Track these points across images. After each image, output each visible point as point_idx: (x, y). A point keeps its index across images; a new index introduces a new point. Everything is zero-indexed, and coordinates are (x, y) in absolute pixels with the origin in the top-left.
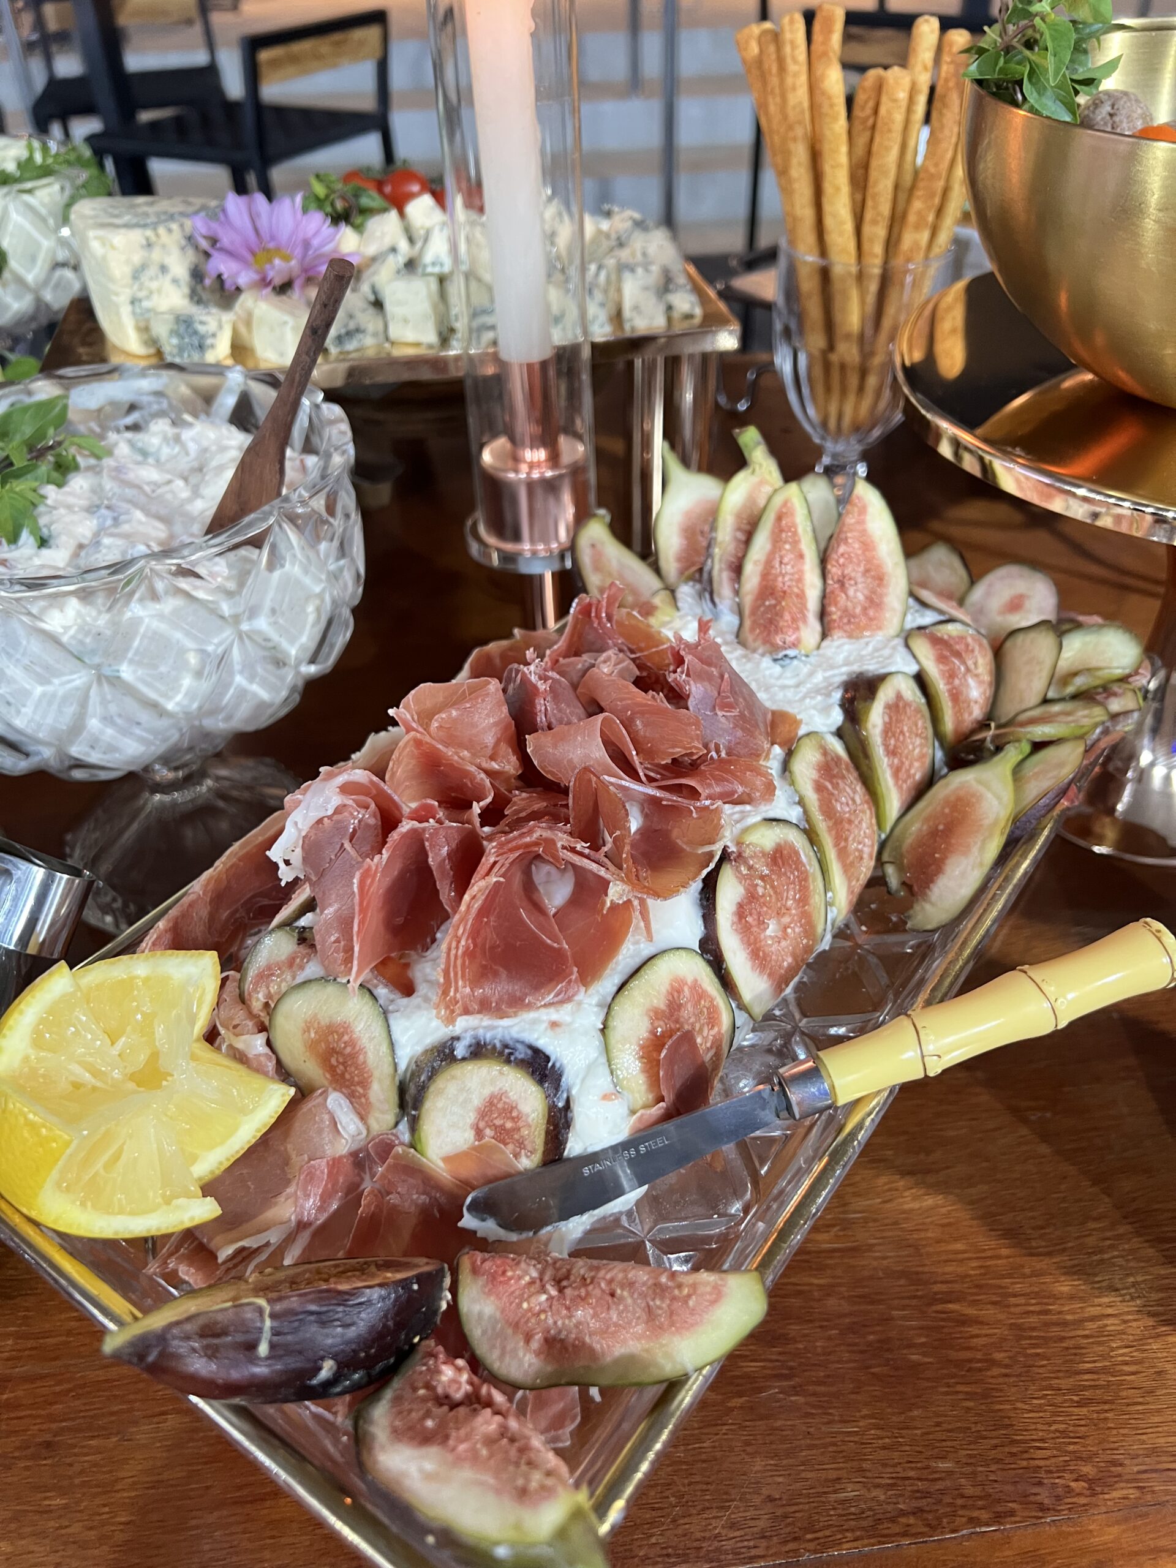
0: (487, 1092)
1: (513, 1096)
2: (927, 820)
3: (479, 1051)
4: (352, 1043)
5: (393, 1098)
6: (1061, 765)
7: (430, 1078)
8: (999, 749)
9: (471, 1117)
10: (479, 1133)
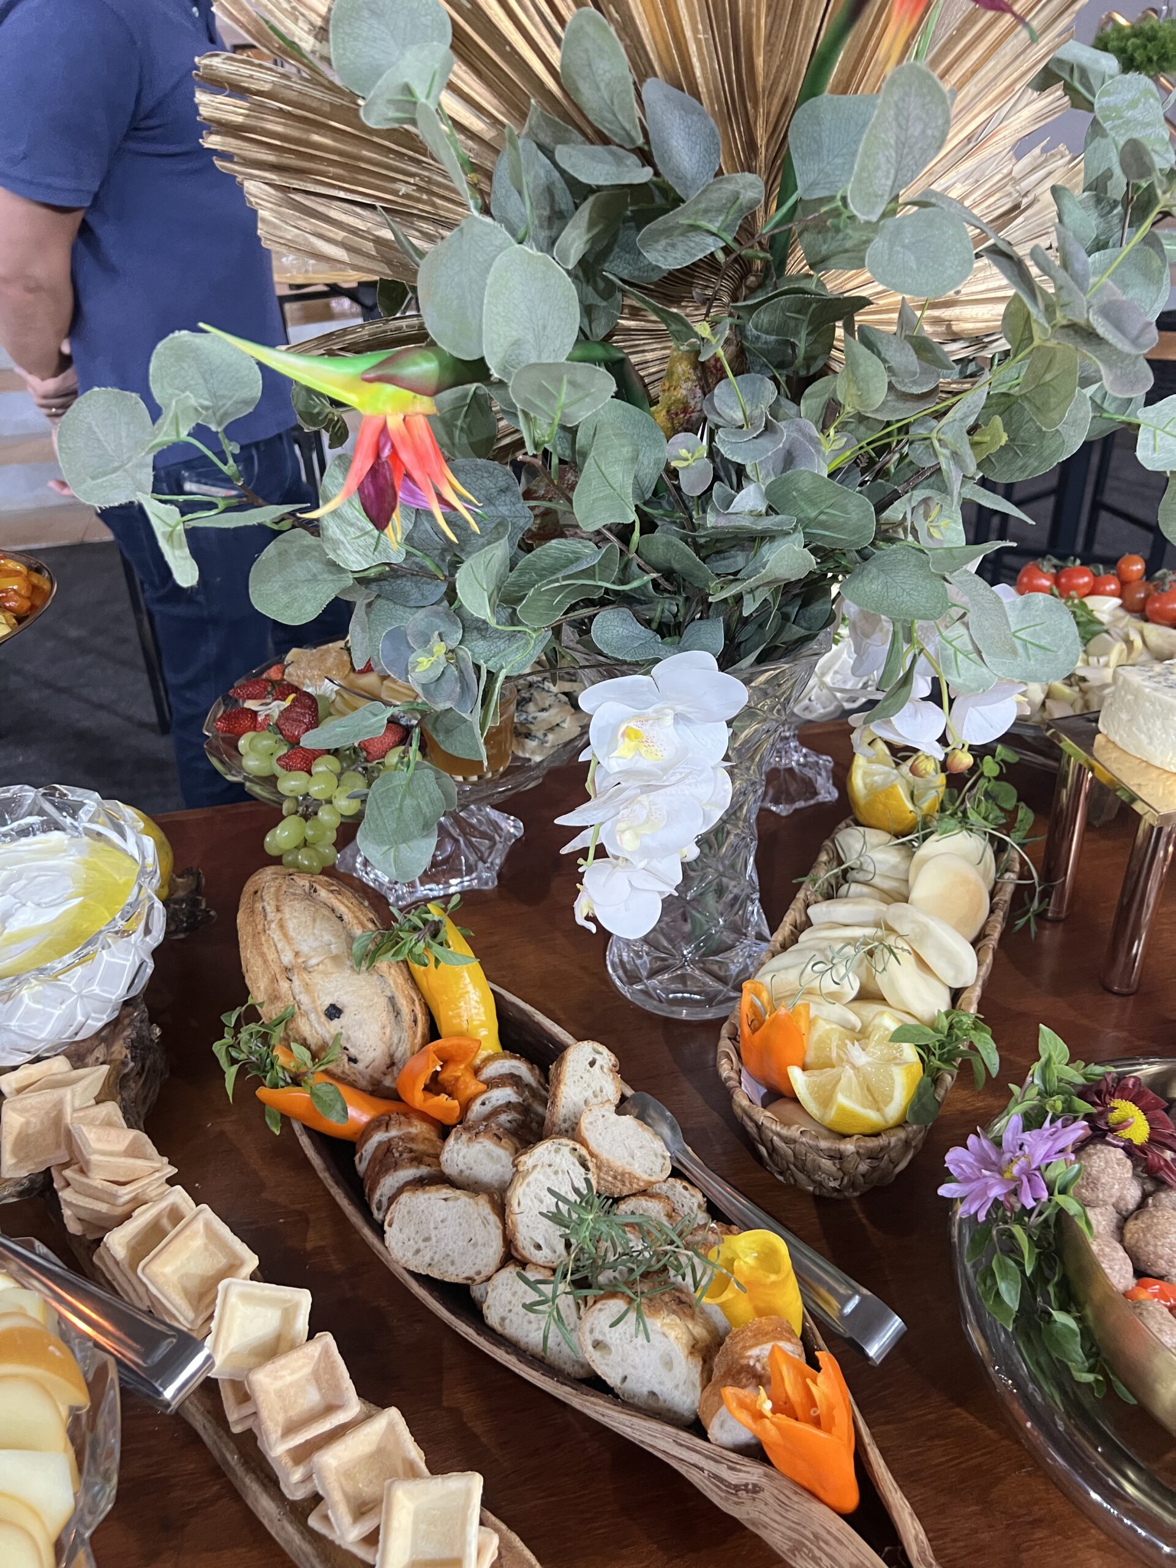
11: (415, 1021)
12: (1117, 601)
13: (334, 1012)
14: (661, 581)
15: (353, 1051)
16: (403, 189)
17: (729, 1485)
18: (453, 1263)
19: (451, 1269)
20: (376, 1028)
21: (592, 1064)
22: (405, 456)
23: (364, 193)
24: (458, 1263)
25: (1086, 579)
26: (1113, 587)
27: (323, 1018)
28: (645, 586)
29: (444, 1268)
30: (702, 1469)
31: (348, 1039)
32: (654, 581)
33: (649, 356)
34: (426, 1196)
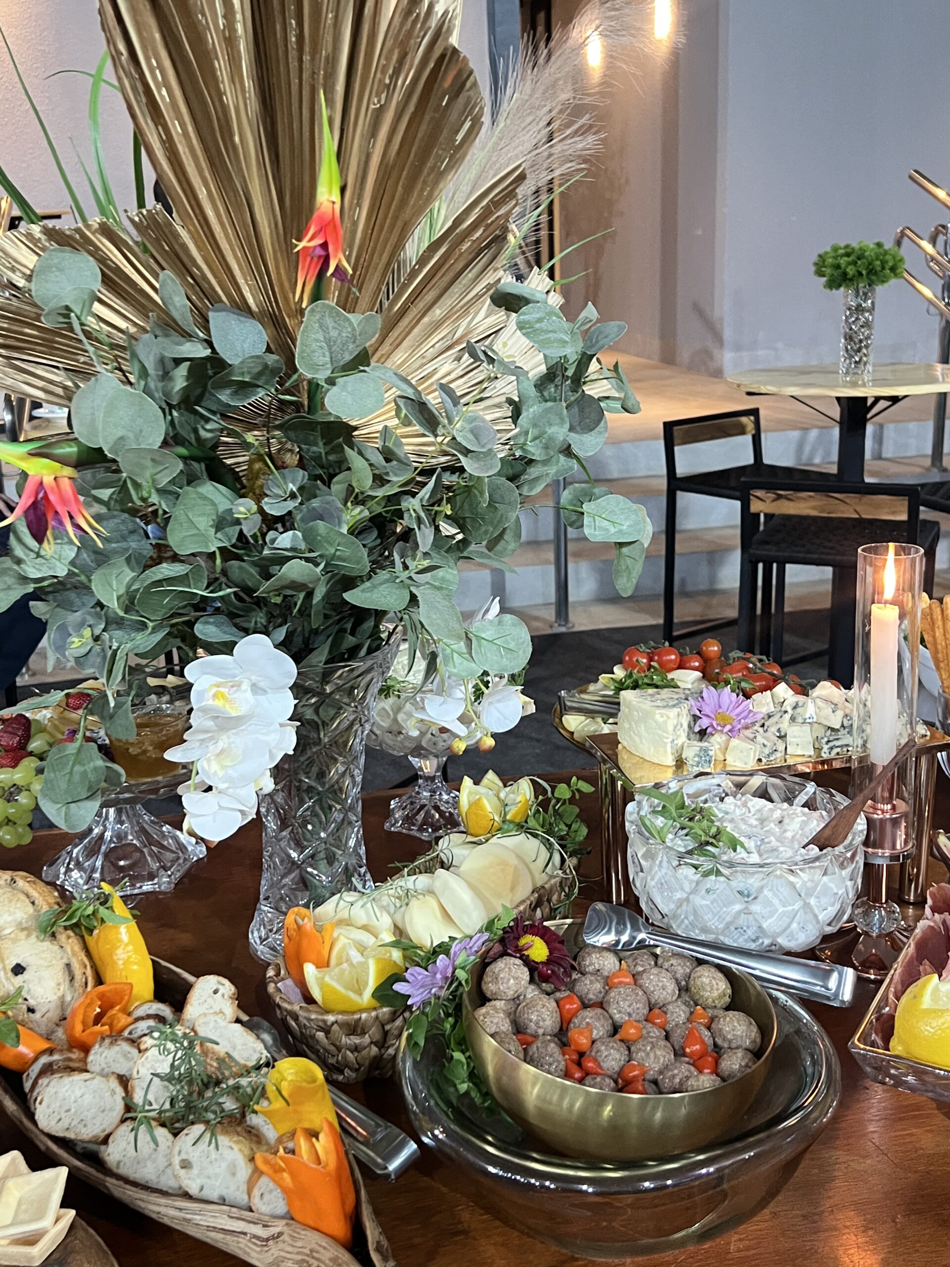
11: (86, 984)
12: (698, 674)
13: (18, 970)
14: (241, 594)
15: (32, 1002)
16: (82, 359)
17: (263, 1240)
18: (85, 1126)
19: (84, 1130)
20: (53, 984)
21: (216, 992)
22: (52, 497)
23: (55, 360)
24: (90, 1125)
25: (673, 657)
26: (697, 664)
27: (10, 974)
28: (229, 595)
29: (77, 1131)
30: (245, 1234)
31: (29, 991)
32: (235, 593)
33: (241, 459)
34: (71, 1079)
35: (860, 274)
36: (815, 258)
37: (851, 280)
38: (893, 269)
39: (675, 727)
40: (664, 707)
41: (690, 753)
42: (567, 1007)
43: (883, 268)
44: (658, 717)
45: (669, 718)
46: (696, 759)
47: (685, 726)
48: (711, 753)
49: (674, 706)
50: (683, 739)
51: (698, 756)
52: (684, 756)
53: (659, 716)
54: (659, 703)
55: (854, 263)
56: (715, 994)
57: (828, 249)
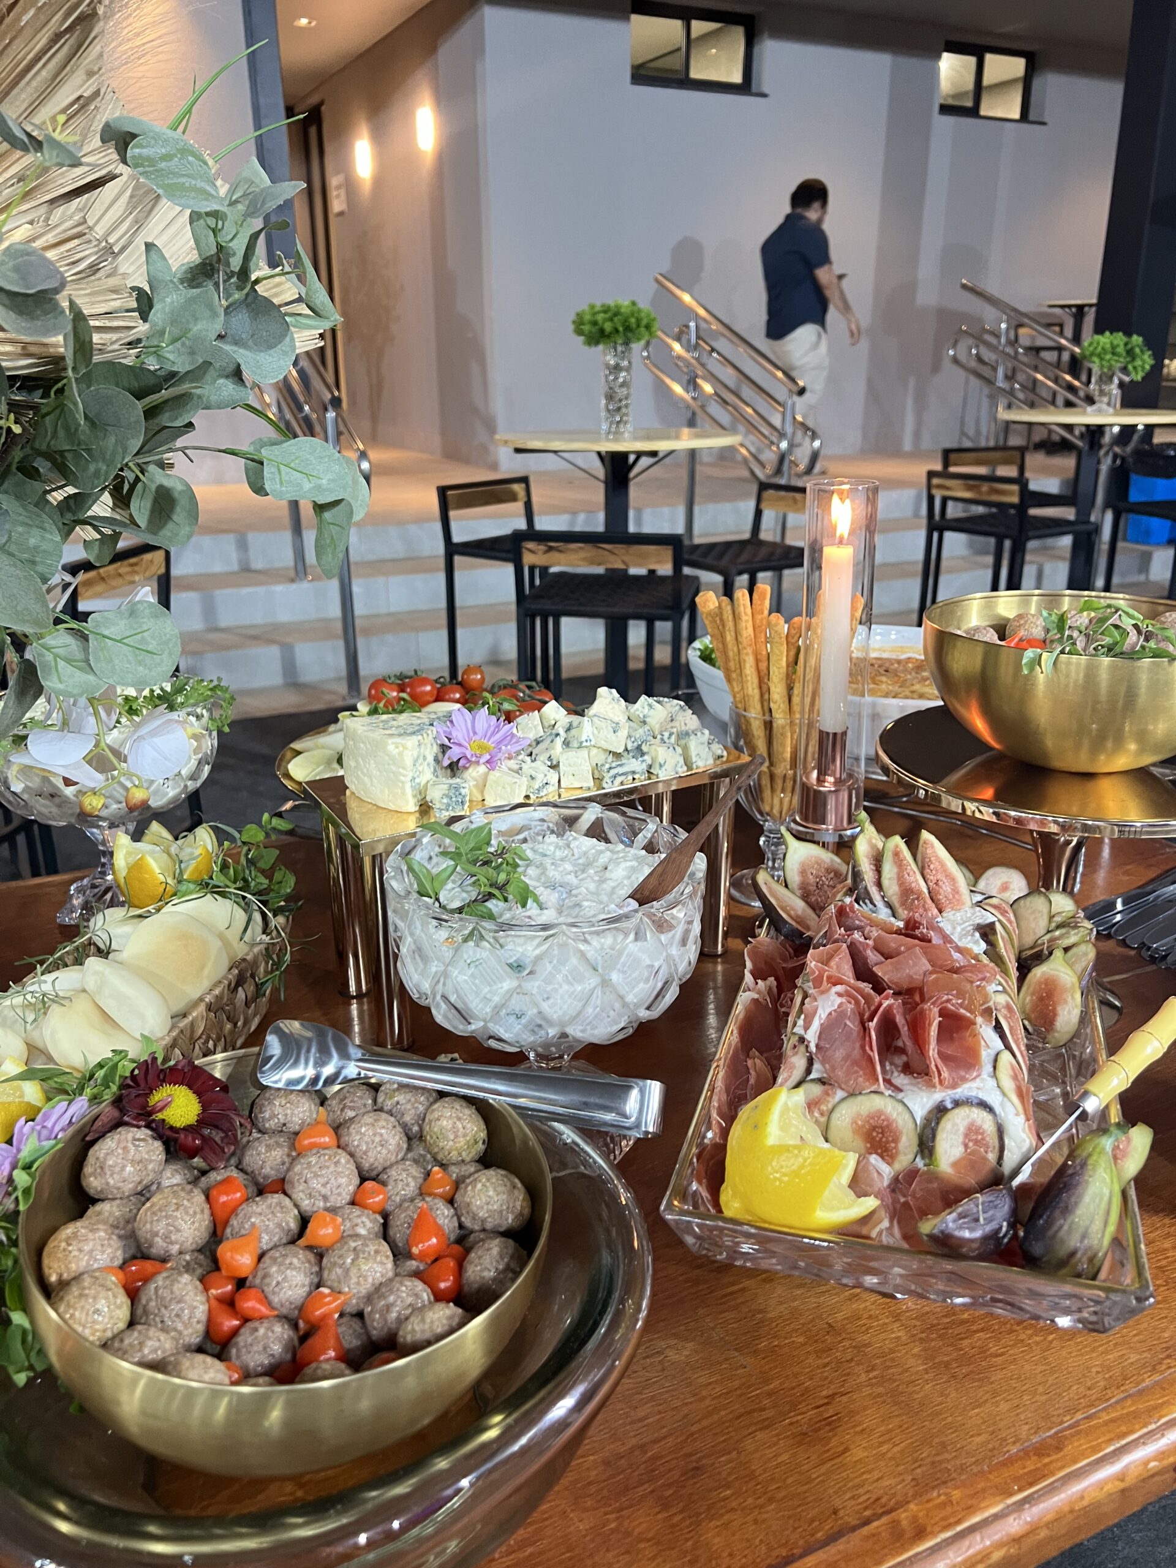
0: (966, 1123)
1: (979, 1122)
2: (1033, 994)
3: (957, 1104)
4: (887, 1119)
5: (915, 1141)
6: (1086, 954)
7: (938, 1123)
8: (1051, 953)
9: (961, 1139)
10: (966, 1146)
12: (457, 705)
26: (457, 695)
35: (617, 331)
36: (573, 317)
37: (608, 336)
38: (648, 327)
39: (416, 761)
40: (400, 735)
41: (436, 795)
42: (224, 1199)
43: (638, 326)
44: (391, 748)
45: (405, 748)
46: (445, 801)
47: (430, 759)
48: (463, 791)
49: (414, 733)
50: (426, 774)
51: (447, 796)
52: (428, 799)
53: (392, 746)
54: (393, 731)
55: (611, 320)
56: (461, 1142)
57: (586, 308)
